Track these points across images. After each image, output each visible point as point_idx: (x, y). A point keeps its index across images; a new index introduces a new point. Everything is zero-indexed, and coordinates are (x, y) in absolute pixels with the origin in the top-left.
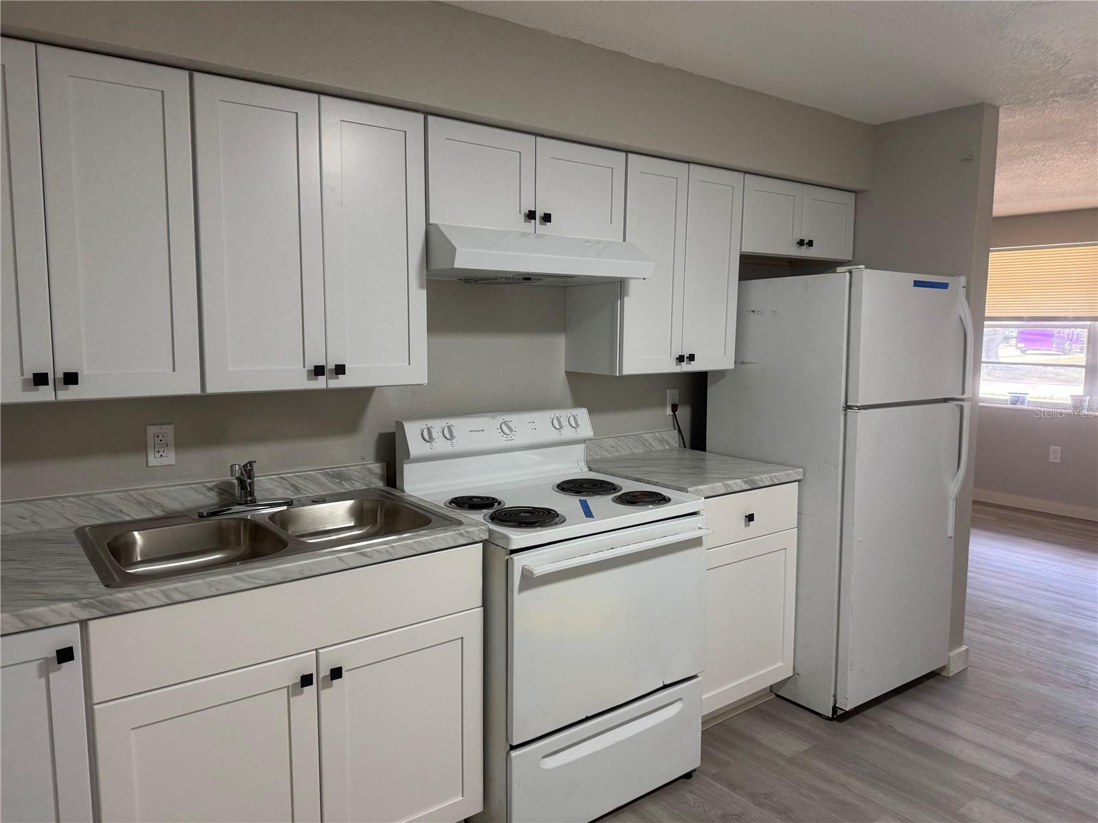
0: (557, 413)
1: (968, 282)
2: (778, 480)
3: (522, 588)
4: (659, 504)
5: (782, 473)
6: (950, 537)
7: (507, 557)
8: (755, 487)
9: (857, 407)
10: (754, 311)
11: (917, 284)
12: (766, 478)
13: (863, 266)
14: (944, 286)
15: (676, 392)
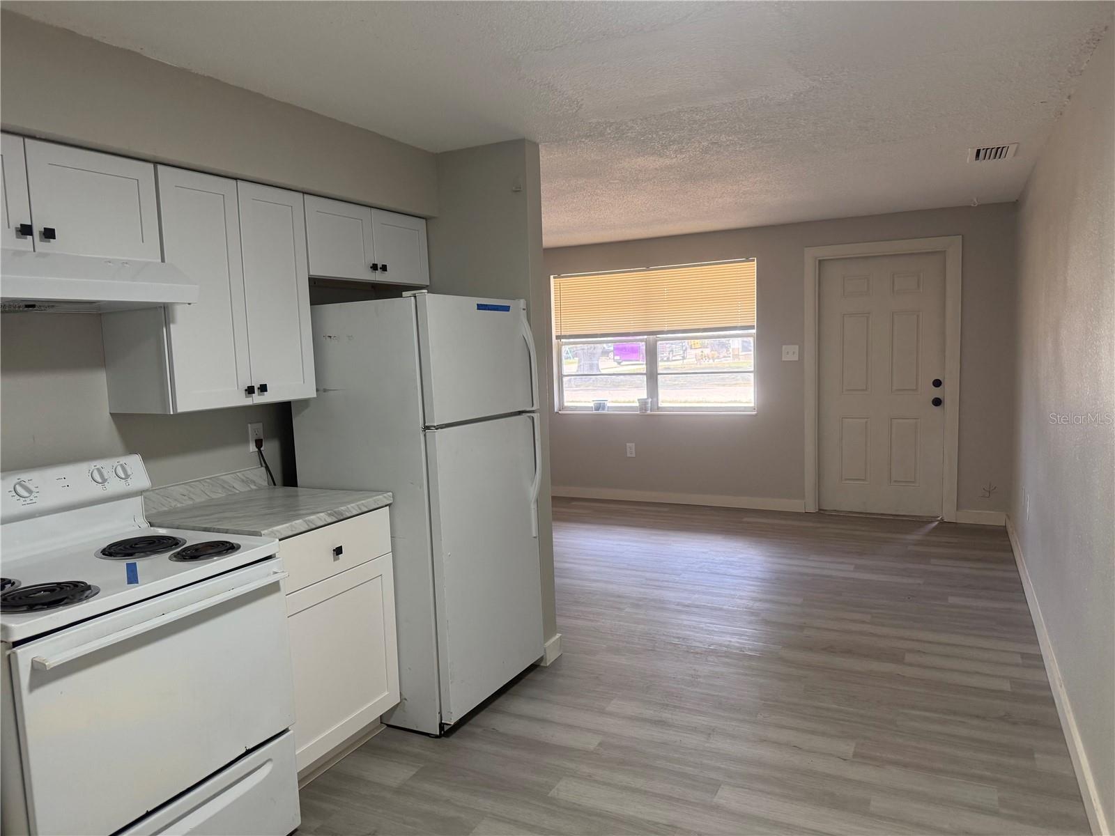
0: (99, 464)
1: (528, 305)
2: (366, 507)
3: (33, 686)
4: (227, 553)
5: (369, 500)
6: (535, 537)
7: (8, 652)
8: (342, 518)
9: (435, 427)
10: (330, 337)
11: (480, 307)
12: (352, 507)
13: (426, 291)
14: (506, 309)
15: (260, 425)
